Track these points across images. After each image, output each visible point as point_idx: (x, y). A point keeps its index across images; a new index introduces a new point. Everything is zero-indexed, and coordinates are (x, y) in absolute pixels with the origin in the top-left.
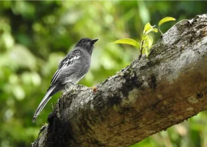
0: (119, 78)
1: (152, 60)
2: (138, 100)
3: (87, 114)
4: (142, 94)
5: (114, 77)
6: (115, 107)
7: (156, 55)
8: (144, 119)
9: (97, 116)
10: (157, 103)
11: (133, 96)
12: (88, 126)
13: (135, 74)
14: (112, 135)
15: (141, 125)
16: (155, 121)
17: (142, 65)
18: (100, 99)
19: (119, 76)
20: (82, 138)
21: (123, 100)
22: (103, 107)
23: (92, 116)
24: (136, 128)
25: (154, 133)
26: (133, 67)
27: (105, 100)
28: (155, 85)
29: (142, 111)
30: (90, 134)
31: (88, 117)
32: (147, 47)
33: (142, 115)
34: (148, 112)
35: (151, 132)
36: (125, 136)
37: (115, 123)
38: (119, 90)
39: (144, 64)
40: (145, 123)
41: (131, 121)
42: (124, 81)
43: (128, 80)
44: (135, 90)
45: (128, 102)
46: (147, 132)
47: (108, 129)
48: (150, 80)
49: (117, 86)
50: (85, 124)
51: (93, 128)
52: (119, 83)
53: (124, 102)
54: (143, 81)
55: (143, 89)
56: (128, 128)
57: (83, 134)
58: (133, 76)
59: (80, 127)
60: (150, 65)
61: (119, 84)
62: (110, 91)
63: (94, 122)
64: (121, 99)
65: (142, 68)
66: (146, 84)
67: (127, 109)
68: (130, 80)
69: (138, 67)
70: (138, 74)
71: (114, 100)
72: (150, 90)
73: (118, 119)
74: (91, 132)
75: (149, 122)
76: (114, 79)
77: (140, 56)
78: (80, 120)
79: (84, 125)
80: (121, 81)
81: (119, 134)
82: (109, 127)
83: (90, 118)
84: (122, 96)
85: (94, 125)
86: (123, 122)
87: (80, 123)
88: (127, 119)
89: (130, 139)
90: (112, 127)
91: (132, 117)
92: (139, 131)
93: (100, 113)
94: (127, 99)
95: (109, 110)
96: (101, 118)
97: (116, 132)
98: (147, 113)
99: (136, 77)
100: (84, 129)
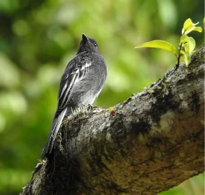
0: (147, 97)
1: (194, 71)
2: (173, 128)
3: (102, 146)
4: (179, 120)
5: (140, 94)
6: (141, 137)
7: (200, 63)
8: (182, 155)
9: (116, 150)
10: (201, 132)
11: (166, 122)
12: (103, 164)
13: (170, 91)
14: (137, 177)
15: (177, 163)
16: (197, 158)
17: (179, 78)
18: (121, 125)
19: (148, 93)
20: (94, 181)
21: (153, 127)
22: (125, 137)
23: (108, 149)
24: (170, 168)
25: (195, 175)
26: (167, 81)
27: (127, 127)
28: (198, 107)
29: (179, 143)
30: (106, 175)
31: (102, 151)
32: (188, 52)
33: (179, 149)
34: (188, 144)
35: (192, 172)
36: (155, 179)
37: (141, 160)
38: (147, 113)
39: (183, 77)
40: (182, 160)
41: (163, 156)
42: (154, 100)
43: (159, 100)
44: (170, 114)
45: (160, 131)
46: (186, 173)
47: (131, 168)
48: (191, 100)
49: (145, 108)
50: (99, 161)
51: (109, 166)
52: (147, 103)
53: (154, 130)
54: (181, 100)
55: (181, 112)
56: (159, 168)
57: (96, 175)
58: (167, 93)
59: (91, 165)
60: (191, 77)
61: (146, 105)
62: (134, 114)
63: (111, 158)
64: (150, 126)
65: (180, 82)
66: (185, 104)
67: (158, 140)
68: (162, 99)
69: (173, 81)
70: (174, 90)
71: (140, 127)
72: (190, 114)
73: (145, 154)
74: (107, 171)
75: (188, 159)
76: (140, 98)
77: (177, 66)
78: (92, 155)
79: (97, 161)
80: (151, 100)
81: (146, 175)
82: (132, 165)
83: (106, 152)
84: (151, 122)
85: (110, 162)
86: (152, 159)
87: (91, 158)
88: (158, 155)
89: (162, 182)
90: (136, 165)
91: (165, 152)
92: (174, 171)
93: (120, 146)
94: (159, 126)
95: (133, 142)
96: (122, 152)
97: (142, 172)
98: (186, 146)
99: (170, 95)
100: (97, 167)
